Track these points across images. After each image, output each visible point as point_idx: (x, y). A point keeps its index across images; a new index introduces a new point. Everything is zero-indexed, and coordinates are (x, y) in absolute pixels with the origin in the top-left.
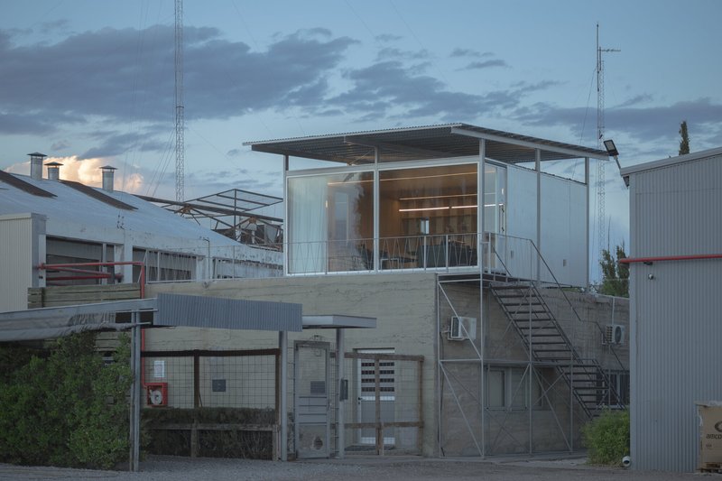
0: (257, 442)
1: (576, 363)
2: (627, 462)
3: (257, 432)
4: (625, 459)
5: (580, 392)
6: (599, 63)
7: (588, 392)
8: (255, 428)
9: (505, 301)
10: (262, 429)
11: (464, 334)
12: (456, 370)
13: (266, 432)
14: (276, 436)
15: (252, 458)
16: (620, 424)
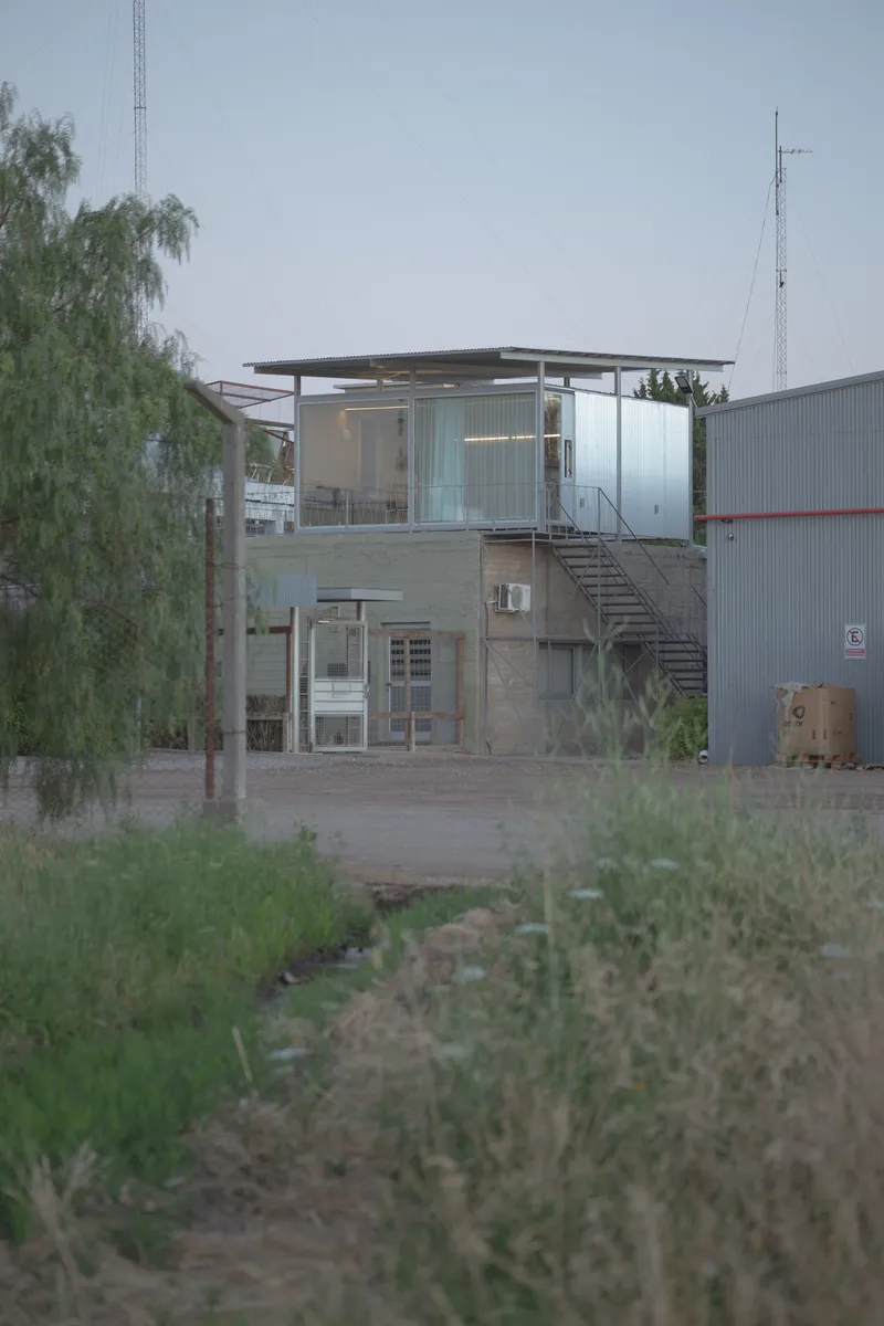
0: (265, 734)
1: (662, 638)
2: (704, 757)
3: (265, 721)
4: (703, 753)
5: (679, 675)
6: (779, 171)
7: (692, 675)
8: (263, 717)
9: (571, 562)
10: (271, 718)
11: (514, 605)
12: (506, 649)
13: (274, 721)
14: (288, 727)
15: (258, 749)
16: (697, 712)
